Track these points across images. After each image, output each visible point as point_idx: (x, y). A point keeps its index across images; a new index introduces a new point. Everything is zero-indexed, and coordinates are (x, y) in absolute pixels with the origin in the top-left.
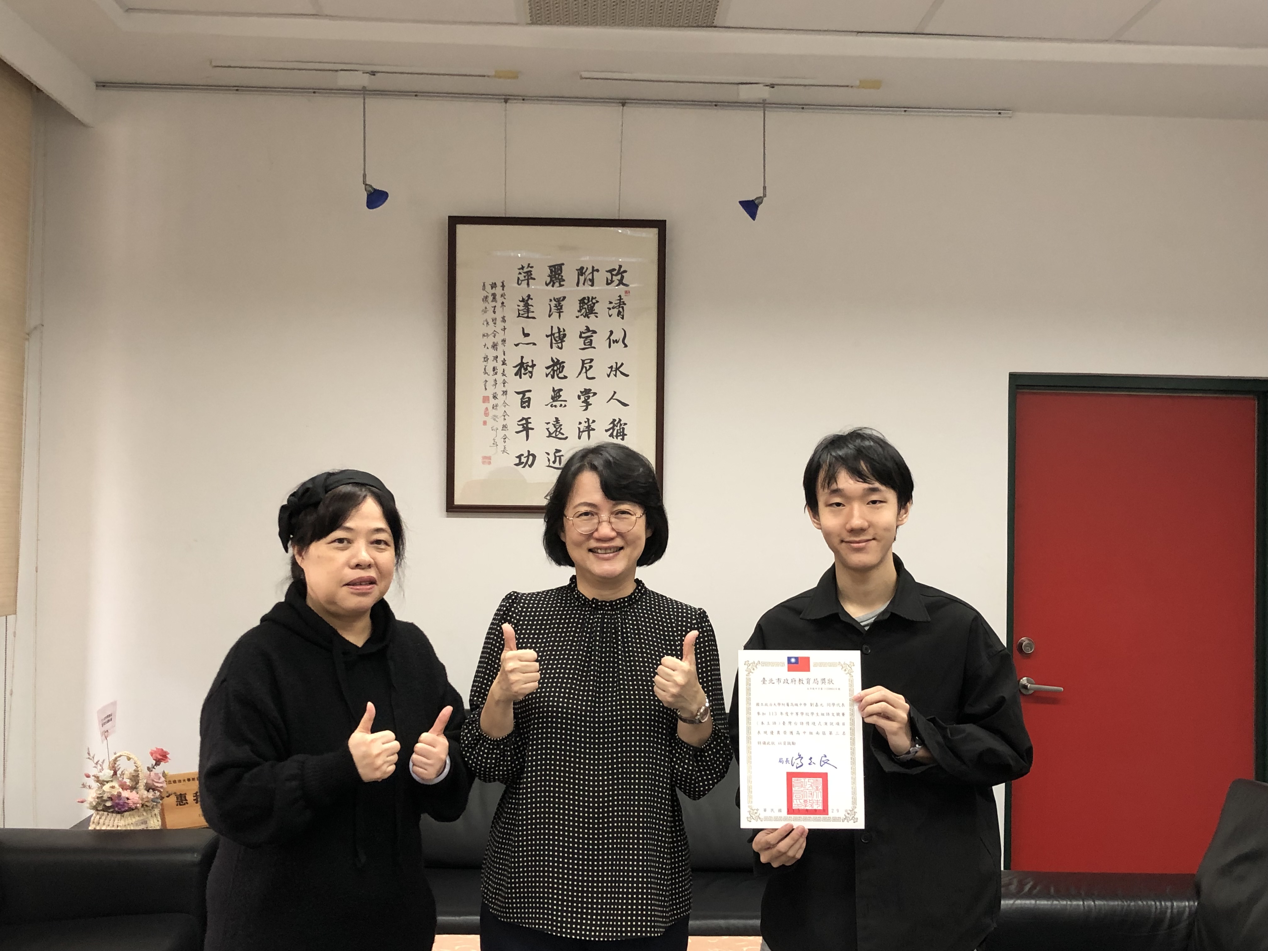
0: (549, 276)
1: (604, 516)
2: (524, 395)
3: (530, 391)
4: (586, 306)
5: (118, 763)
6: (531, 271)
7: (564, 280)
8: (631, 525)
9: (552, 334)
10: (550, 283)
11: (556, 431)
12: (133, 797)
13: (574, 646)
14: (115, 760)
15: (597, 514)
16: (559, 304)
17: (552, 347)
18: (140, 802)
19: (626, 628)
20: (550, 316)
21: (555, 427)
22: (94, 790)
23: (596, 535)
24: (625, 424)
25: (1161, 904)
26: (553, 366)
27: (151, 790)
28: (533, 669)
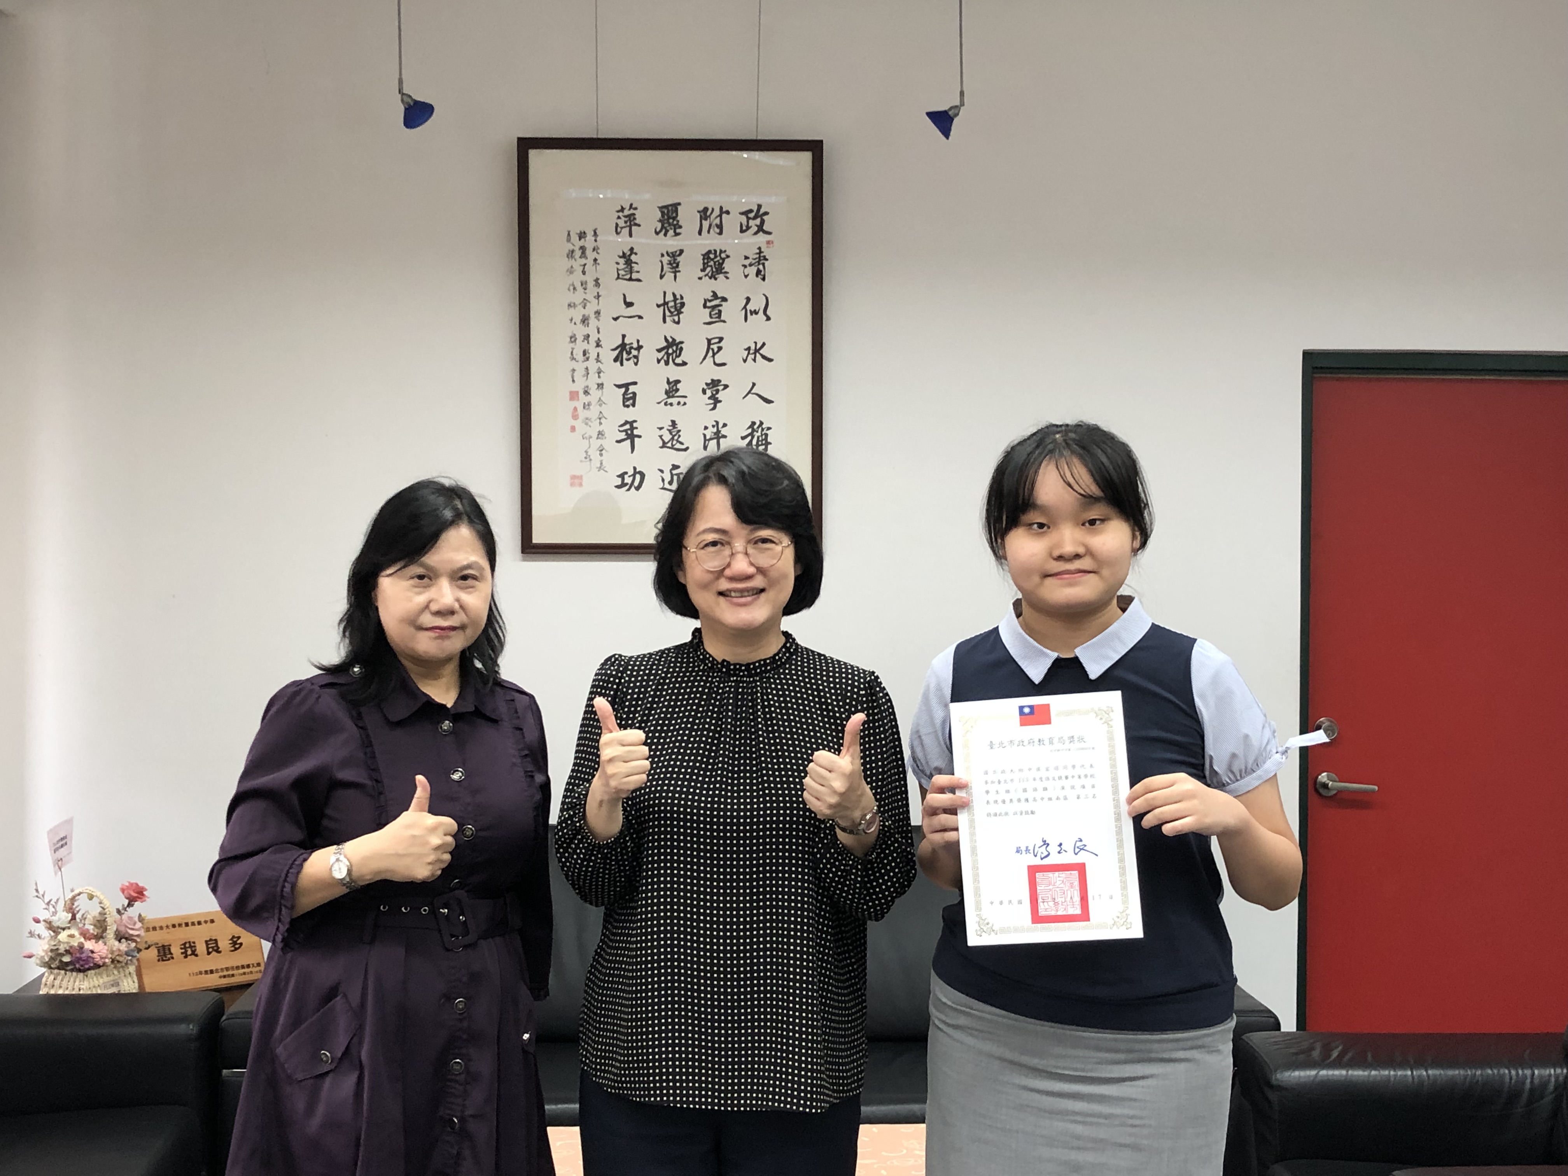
0: (660, 221)
1: (739, 545)
2: (627, 390)
3: (635, 383)
4: (712, 263)
5: (76, 904)
6: (634, 214)
7: (680, 227)
8: (774, 558)
9: (665, 303)
10: (661, 231)
11: (672, 439)
12: (99, 949)
13: (696, 724)
14: (73, 899)
15: (729, 543)
16: (675, 260)
17: (664, 321)
18: (110, 956)
19: (768, 700)
20: (662, 277)
21: (671, 433)
22: (46, 940)
23: (728, 572)
24: (769, 429)
25: (1517, 1074)
26: (667, 348)
27: (123, 940)
28: (639, 755)
